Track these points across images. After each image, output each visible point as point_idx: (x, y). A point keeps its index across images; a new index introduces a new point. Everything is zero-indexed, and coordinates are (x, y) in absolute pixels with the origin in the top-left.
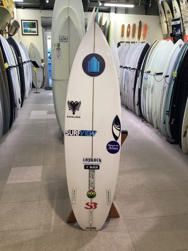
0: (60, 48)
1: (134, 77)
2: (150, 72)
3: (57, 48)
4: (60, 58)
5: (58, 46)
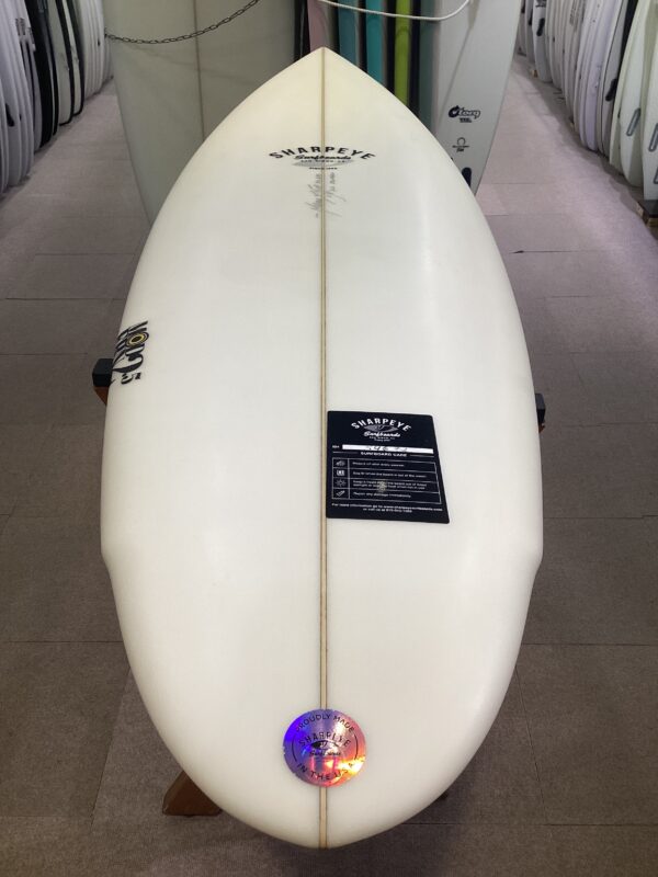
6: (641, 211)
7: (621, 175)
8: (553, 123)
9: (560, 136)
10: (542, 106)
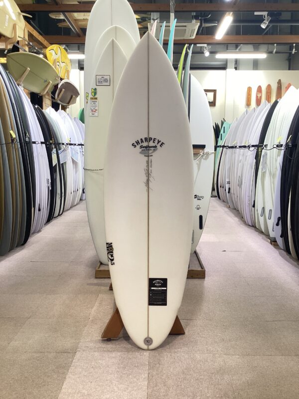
0: (96, 97)
3: (92, 97)
4: (96, 114)
5: (93, 94)
6: (269, 241)
7: (262, 232)
8: (236, 219)
9: (239, 223)
10: (232, 215)
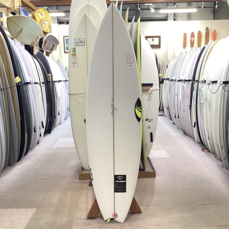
1: (190, 91)
2: (205, 81)
3: (73, 54)
4: (76, 65)
